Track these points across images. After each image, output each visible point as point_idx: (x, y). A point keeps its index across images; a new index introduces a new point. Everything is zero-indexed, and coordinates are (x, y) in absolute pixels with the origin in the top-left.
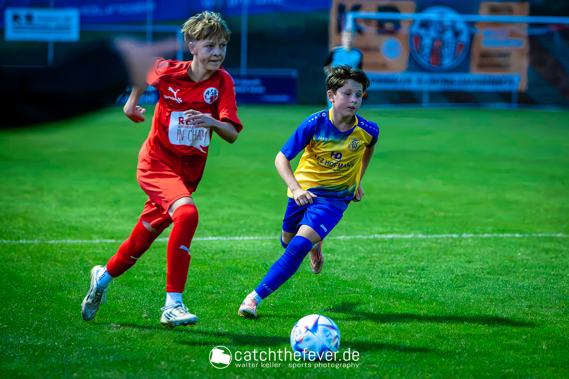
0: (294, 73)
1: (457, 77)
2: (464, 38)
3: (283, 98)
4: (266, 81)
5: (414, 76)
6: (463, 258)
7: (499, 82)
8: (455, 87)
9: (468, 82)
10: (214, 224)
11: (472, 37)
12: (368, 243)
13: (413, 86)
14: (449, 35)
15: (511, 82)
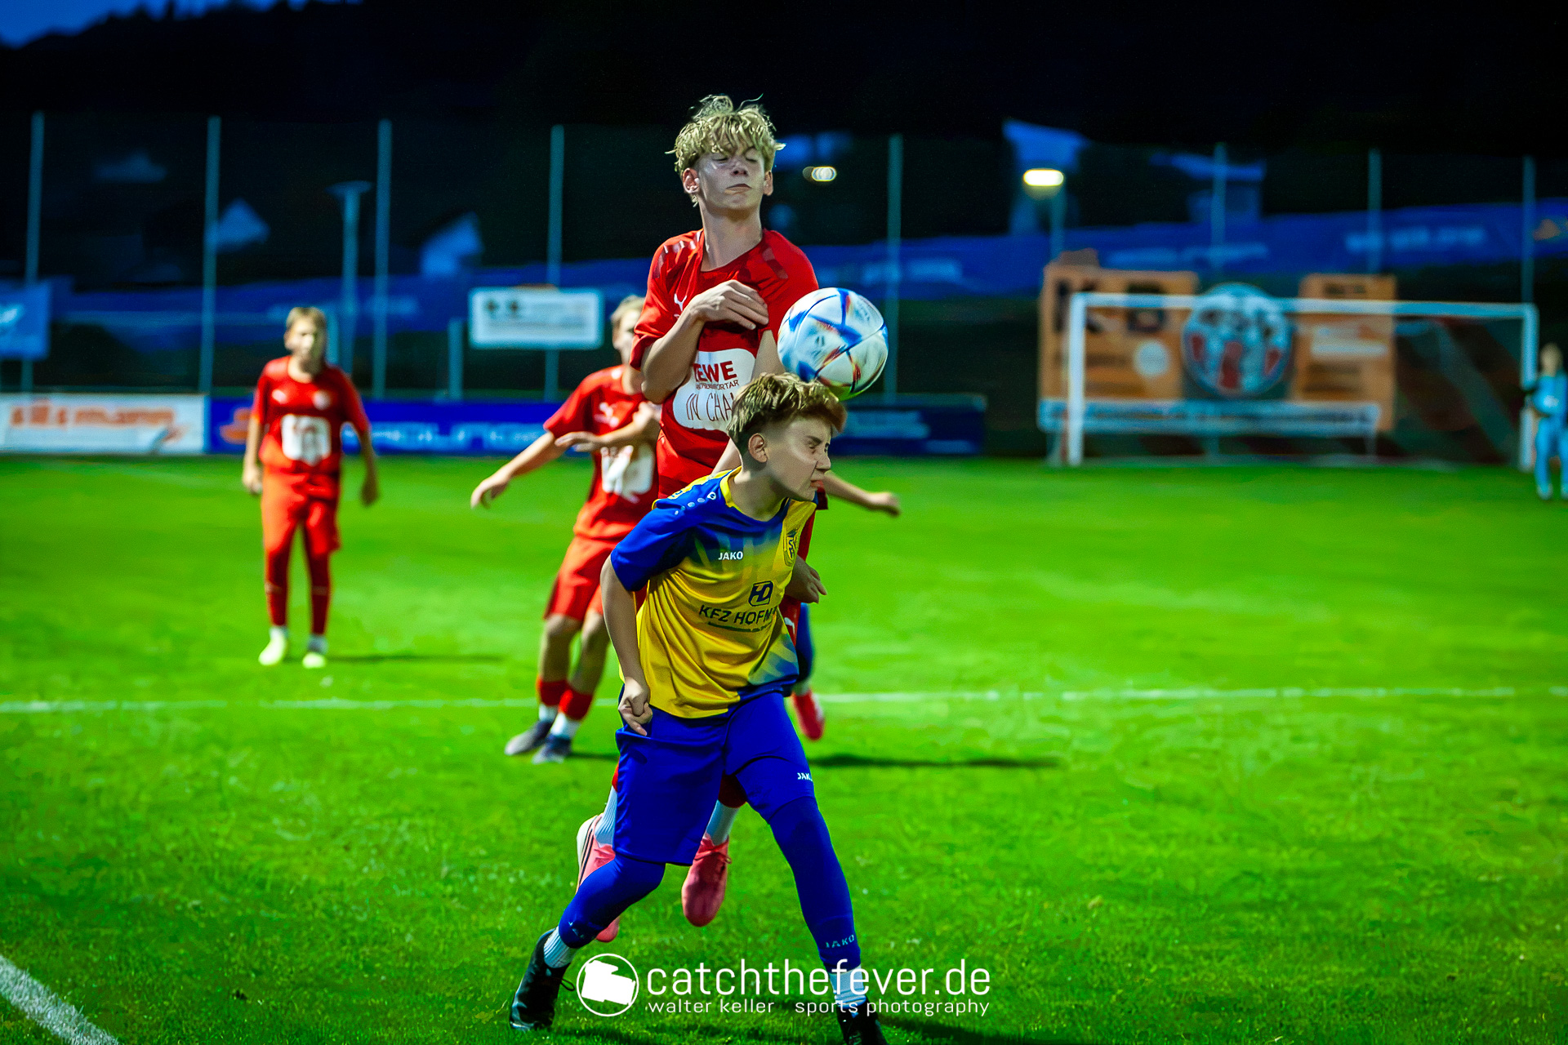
0: (979, 402)
1: (1266, 409)
2: (1280, 340)
3: (960, 446)
4: (929, 416)
5: (1193, 408)
6: (1287, 734)
7: (1344, 418)
8: (1266, 427)
9: (1289, 418)
10: (840, 671)
11: (1294, 338)
12: (1114, 705)
13: (1191, 425)
14: (1253, 335)
15: (1363, 418)
